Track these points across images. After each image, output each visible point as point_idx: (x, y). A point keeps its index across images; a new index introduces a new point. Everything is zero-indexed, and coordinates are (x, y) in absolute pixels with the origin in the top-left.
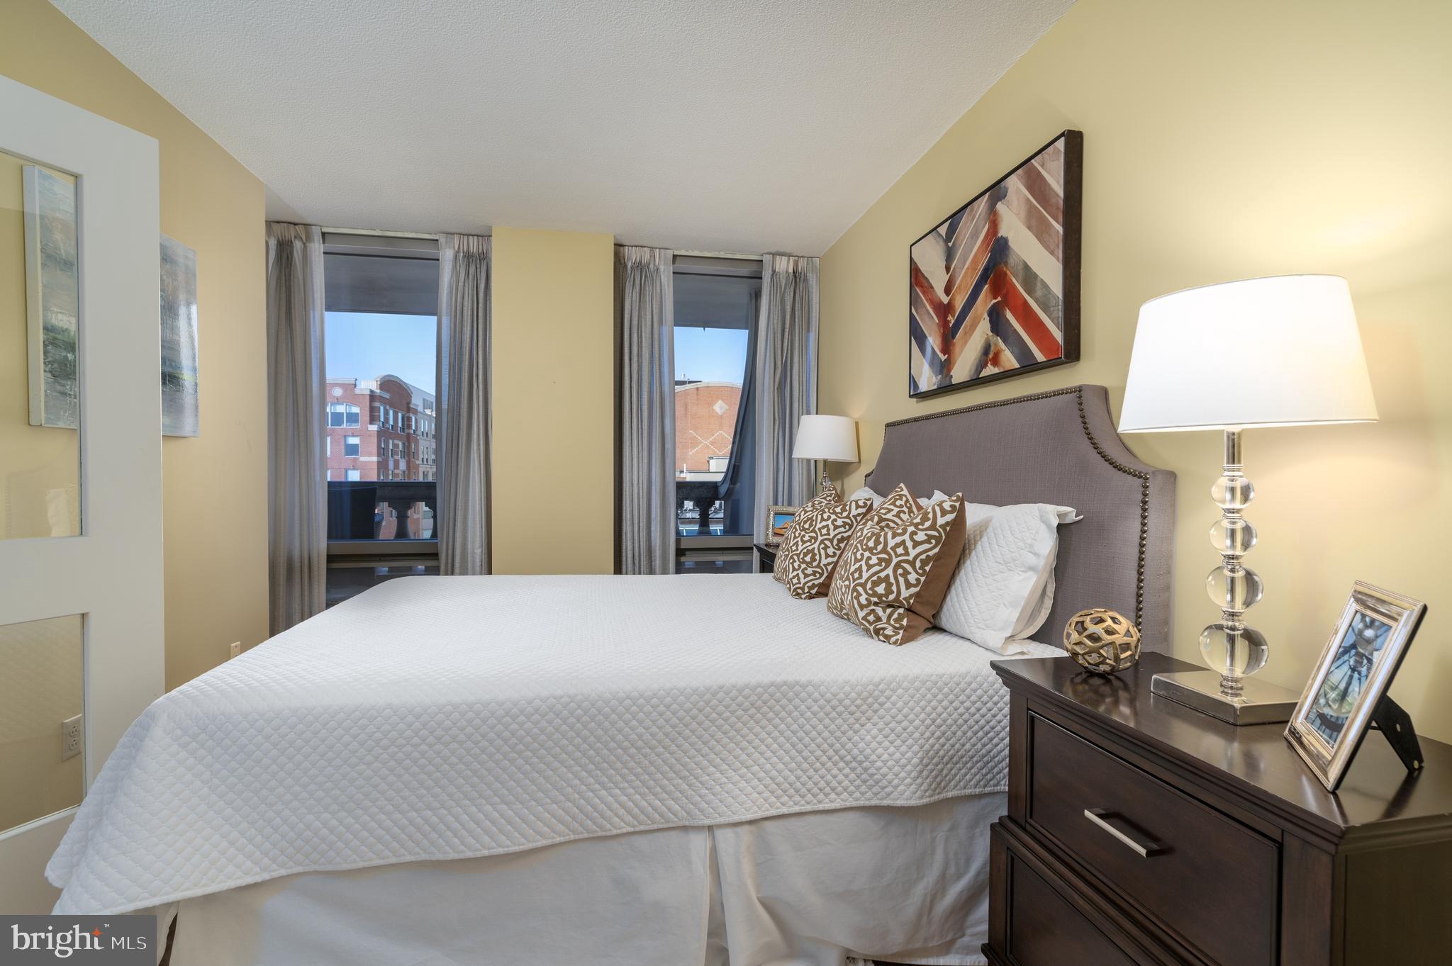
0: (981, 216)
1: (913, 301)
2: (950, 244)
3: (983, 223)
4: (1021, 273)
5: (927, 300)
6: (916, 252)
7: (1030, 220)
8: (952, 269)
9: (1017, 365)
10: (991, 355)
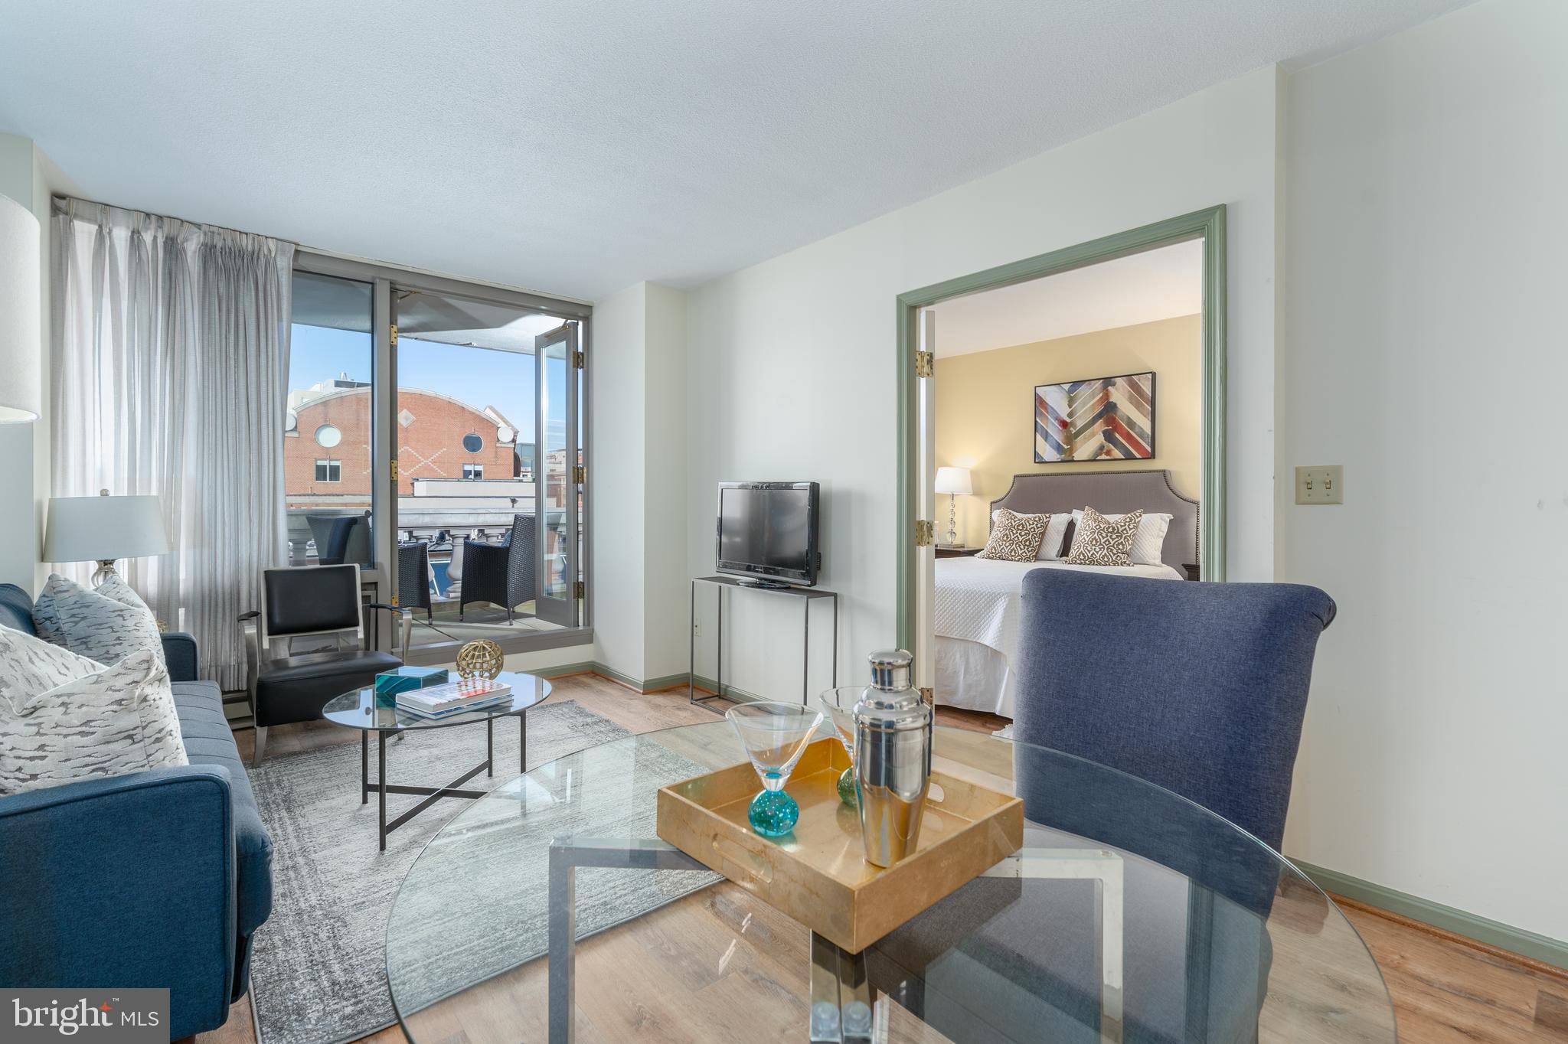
0: (1097, 389)
1: (1037, 414)
2: (1072, 395)
3: (1098, 392)
4: (1125, 420)
5: (1051, 417)
6: (1040, 391)
7: (1131, 400)
8: (1074, 407)
9: (1123, 457)
10: (1105, 451)
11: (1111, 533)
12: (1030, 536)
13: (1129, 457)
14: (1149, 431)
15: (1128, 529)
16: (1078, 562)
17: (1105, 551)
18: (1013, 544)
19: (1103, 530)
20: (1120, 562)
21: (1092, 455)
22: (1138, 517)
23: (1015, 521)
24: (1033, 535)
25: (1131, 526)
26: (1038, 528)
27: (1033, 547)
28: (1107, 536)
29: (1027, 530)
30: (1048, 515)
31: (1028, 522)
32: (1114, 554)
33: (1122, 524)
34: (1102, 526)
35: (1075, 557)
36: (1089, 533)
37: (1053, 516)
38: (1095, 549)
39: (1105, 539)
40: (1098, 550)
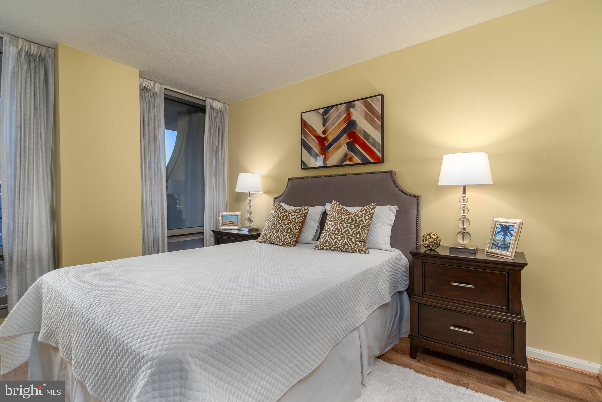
0: (342, 111)
1: (302, 133)
2: (325, 117)
3: (343, 113)
4: (362, 133)
5: (312, 135)
6: (304, 116)
7: (367, 117)
8: (326, 126)
9: (361, 162)
10: (348, 158)
11: (350, 223)
12: (291, 226)
13: (366, 162)
14: (379, 140)
15: (364, 220)
16: (325, 248)
17: (346, 240)
18: (278, 231)
19: (344, 221)
20: (357, 250)
21: (339, 162)
22: (372, 209)
23: (281, 213)
24: (293, 224)
25: (367, 217)
26: (298, 218)
27: (294, 234)
28: (347, 226)
29: (289, 220)
30: (306, 208)
31: (291, 213)
32: (353, 243)
33: (360, 216)
34: (344, 218)
35: (323, 244)
36: (333, 224)
37: (311, 208)
38: (337, 238)
39: (346, 229)
40: (339, 238)
